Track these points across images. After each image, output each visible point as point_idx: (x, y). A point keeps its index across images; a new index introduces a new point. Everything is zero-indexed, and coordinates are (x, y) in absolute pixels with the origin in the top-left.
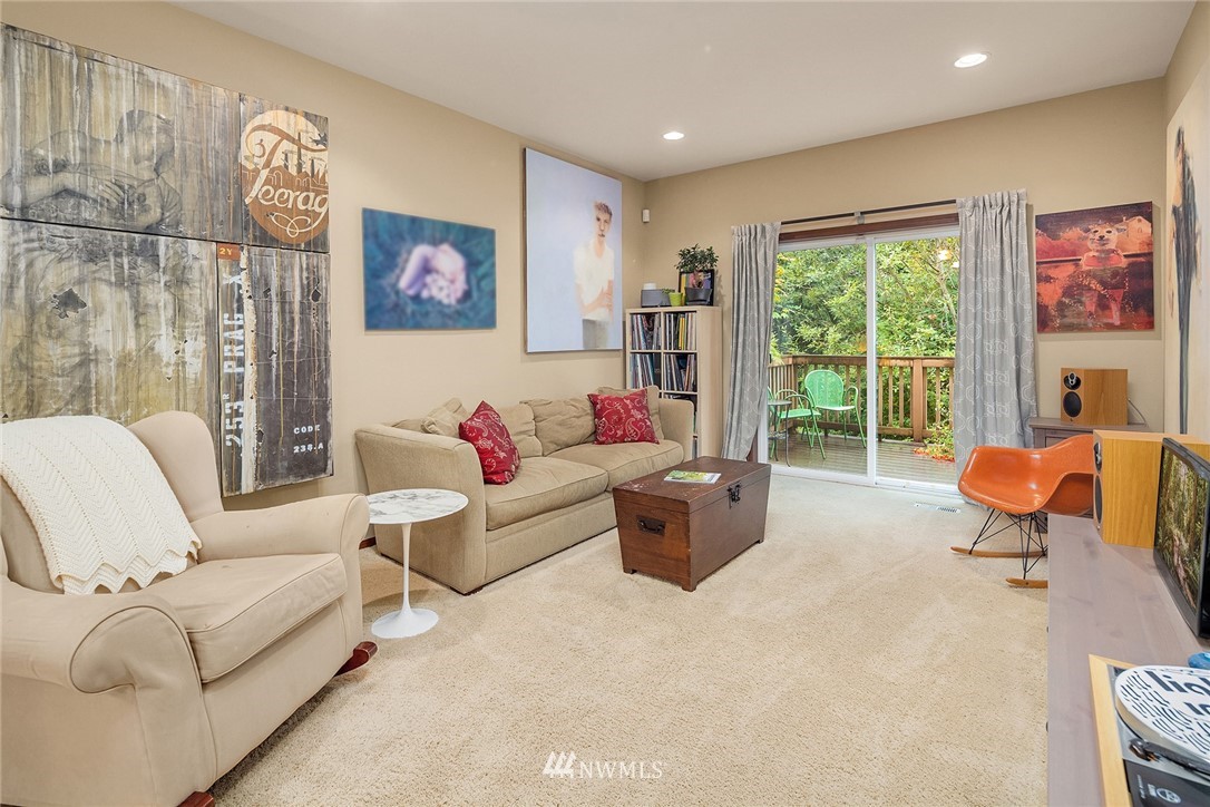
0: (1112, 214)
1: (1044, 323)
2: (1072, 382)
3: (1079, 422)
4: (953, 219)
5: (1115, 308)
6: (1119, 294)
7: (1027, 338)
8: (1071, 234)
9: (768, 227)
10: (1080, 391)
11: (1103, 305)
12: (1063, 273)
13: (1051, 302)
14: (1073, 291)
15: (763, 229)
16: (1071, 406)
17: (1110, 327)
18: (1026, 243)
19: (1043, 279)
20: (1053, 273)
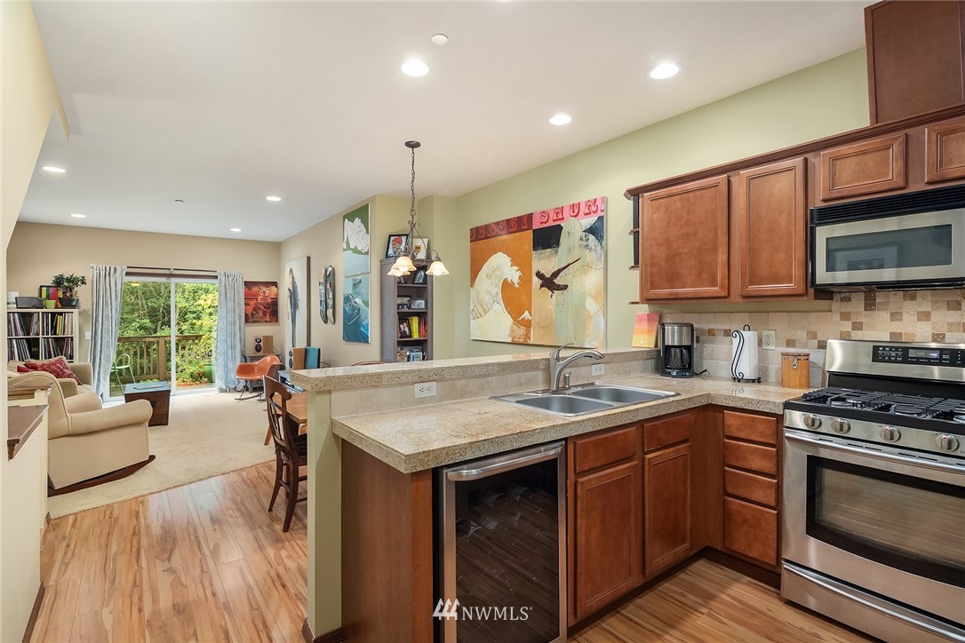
0: (267, 284)
1: (247, 321)
2: (258, 341)
3: (261, 354)
4: (216, 277)
5: (268, 315)
6: (269, 311)
7: (242, 326)
8: (255, 289)
9: (119, 268)
10: (261, 344)
11: (265, 315)
12: (253, 303)
13: (249, 313)
14: (256, 309)
15: (115, 269)
16: (258, 349)
17: (267, 322)
18: (242, 290)
19: (246, 304)
20: (250, 302)
